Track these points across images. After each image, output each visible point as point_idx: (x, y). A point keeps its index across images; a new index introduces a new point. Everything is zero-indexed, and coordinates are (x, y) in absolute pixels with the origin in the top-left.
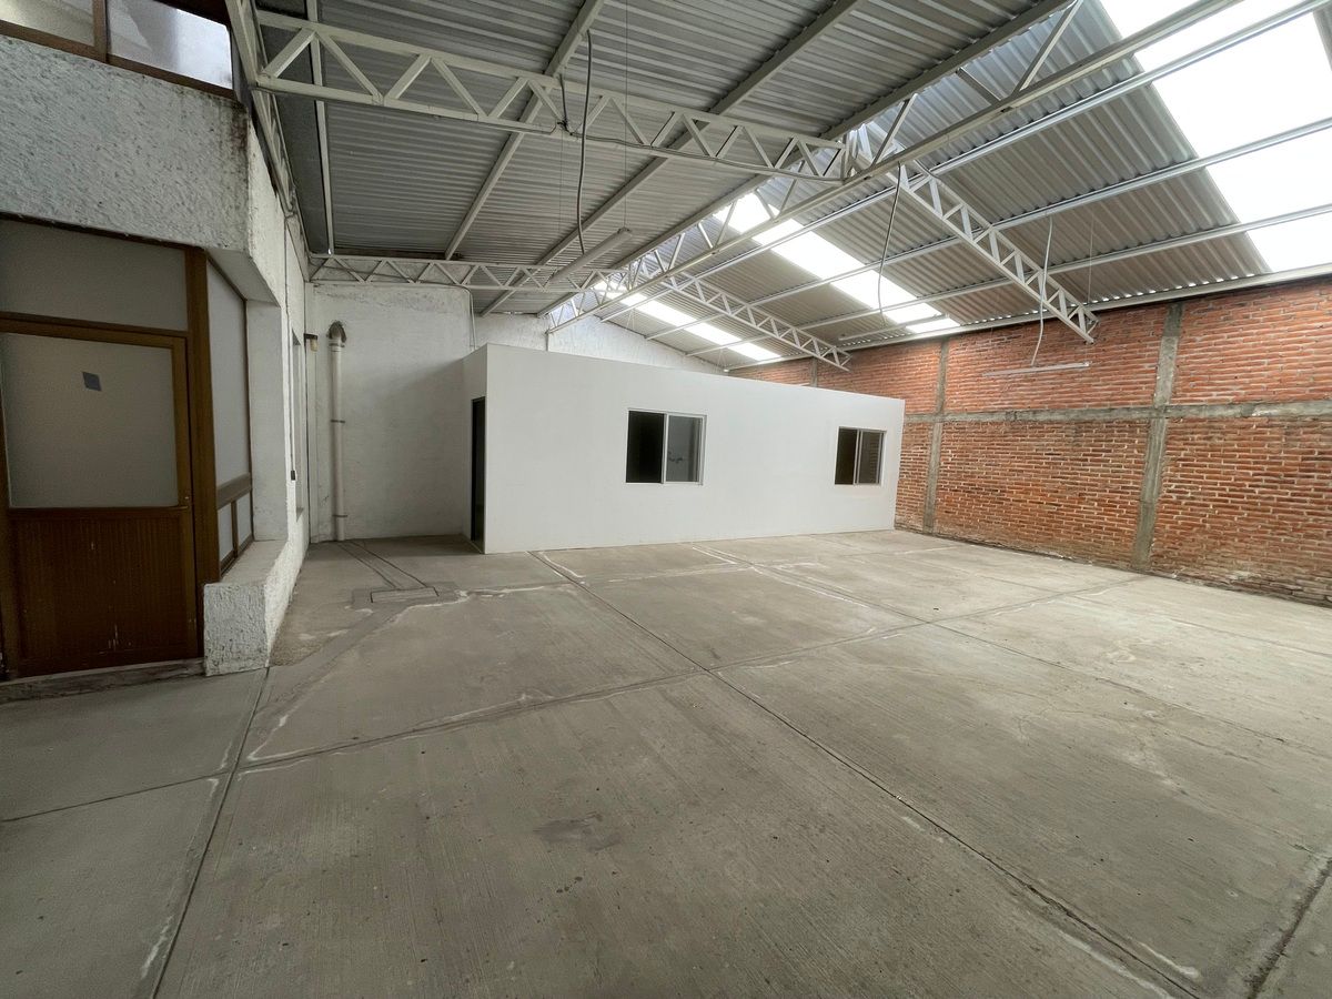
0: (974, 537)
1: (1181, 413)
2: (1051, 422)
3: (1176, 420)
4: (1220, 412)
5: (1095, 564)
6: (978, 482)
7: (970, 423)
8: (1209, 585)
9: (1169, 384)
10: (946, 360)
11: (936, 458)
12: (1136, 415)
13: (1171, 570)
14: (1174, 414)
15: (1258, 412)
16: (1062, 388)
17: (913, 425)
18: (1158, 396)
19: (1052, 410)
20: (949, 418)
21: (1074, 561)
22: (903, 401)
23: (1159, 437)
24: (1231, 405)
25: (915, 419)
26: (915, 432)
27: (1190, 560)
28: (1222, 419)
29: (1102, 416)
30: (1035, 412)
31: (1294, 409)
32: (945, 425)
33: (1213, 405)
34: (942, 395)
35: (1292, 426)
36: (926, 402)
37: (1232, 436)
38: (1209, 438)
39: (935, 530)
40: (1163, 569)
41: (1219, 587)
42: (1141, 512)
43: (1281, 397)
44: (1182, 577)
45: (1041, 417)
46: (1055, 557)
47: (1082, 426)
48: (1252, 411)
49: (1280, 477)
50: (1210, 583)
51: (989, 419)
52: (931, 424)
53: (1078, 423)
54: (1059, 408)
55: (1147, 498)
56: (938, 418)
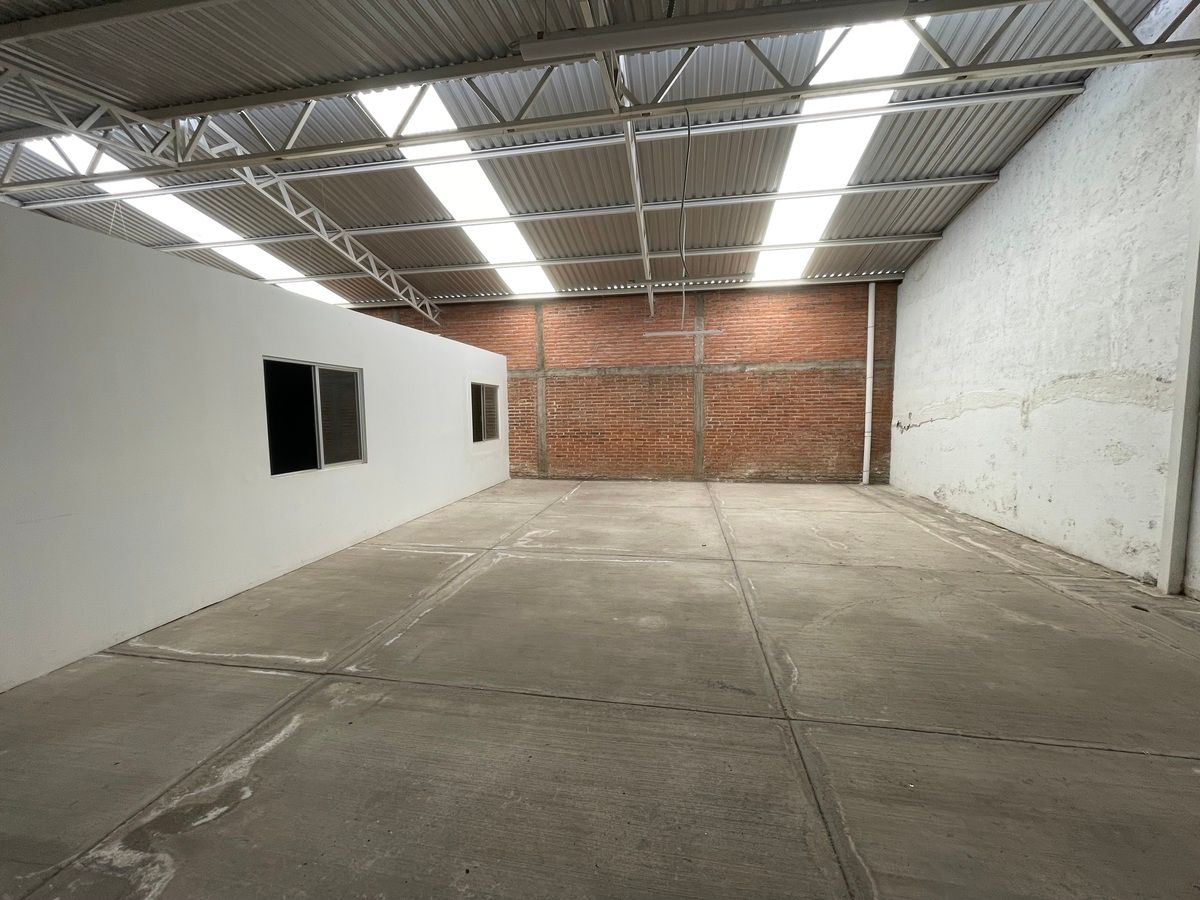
0: (584, 474)
1: (710, 370)
2: (632, 376)
3: (707, 374)
4: (731, 369)
5: (673, 480)
6: (582, 427)
7: (569, 378)
8: (736, 482)
9: (702, 350)
10: (542, 321)
11: (542, 410)
12: (685, 371)
13: (714, 476)
14: (706, 370)
15: (748, 369)
16: (636, 349)
17: (516, 380)
18: (697, 357)
19: (632, 367)
20: (550, 373)
21: (659, 480)
22: (505, 357)
23: (700, 387)
24: (735, 364)
25: (518, 375)
26: (520, 386)
27: (725, 467)
28: (731, 374)
29: (665, 372)
30: (619, 369)
31: (764, 367)
32: (549, 379)
33: (726, 364)
34: (541, 353)
35: (765, 377)
36: (528, 358)
37: (738, 384)
38: (726, 386)
39: (550, 474)
40: (712, 476)
41: (742, 482)
42: (695, 440)
43: (756, 360)
44: (722, 480)
45: (625, 372)
46: (646, 480)
47: (653, 379)
48: (745, 368)
49: (762, 410)
50: (737, 480)
51: (584, 374)
52: (535, 379)
53: (650, 376)
54: (636, 365)
55: (698, 429)
56: (540, 373)
